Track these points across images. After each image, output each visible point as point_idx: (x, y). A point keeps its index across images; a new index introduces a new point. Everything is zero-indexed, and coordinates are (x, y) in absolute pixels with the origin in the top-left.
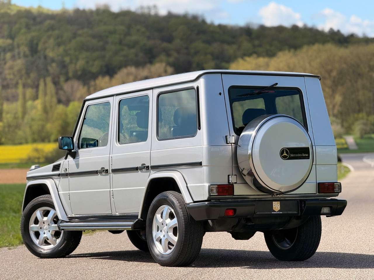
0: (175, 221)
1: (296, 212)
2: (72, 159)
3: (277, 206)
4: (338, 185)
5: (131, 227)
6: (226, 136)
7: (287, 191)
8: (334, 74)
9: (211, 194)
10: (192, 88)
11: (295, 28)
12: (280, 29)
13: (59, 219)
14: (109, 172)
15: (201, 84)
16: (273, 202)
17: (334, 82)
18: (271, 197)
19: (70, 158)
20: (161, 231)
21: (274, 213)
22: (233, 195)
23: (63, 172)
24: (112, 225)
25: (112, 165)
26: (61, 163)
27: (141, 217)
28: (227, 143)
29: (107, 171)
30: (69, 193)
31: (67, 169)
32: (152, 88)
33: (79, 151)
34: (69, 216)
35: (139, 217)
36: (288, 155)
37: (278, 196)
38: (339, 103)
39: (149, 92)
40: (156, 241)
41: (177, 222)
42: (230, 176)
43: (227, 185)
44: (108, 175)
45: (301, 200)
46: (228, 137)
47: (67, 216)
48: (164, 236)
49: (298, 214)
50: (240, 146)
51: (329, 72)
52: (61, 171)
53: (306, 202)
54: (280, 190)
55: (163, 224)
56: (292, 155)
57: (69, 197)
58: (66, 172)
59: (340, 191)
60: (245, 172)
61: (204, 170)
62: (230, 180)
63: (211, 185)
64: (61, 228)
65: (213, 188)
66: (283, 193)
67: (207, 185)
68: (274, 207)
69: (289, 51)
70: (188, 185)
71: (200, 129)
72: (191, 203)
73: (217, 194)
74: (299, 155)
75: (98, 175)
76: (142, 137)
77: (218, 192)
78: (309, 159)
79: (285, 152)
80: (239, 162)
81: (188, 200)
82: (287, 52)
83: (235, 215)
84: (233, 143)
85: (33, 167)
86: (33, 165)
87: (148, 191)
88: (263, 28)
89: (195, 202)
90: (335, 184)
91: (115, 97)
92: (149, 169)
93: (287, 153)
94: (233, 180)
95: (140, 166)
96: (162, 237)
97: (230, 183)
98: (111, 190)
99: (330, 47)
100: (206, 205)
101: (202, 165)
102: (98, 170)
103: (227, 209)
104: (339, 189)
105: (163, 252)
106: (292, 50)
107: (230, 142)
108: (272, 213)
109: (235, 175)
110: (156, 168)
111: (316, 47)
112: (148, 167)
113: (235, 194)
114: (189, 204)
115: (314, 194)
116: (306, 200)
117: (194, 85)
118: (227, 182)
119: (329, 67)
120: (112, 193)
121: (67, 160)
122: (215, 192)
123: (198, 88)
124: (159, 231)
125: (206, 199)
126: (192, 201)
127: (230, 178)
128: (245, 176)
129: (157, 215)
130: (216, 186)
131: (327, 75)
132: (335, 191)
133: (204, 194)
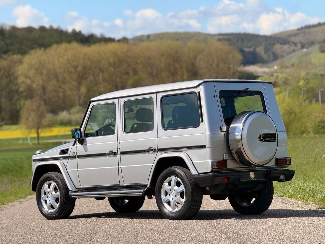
0: (182, 188)
1: (264, 179)
2: (80, 145)
3: (252, 175)
4: (288, 159)
5: (142, 193)
6: (220, 127)
7: (263, 164)
8: (80, 69)
9: (214, 168)
10: (194, 93)
11: (43, 29)
12: (30, 30)
13: (70, 190)
14: (117, 154)
15: (201, 89)
16: (251, 173)
17: (79, 76)
18: (251, 169)
19: (78, 144)
20: (169, 195)
21: (251, 180)
22: (227, 168)
23: (71, 155)
24: (118, 193)
25: (120, 149)
26: (69, 148)
27: (150, 186)
28: (221, 131)
29: (115, 153)
30: (78, 170)
31: (76, 153)
32: (156, 93)
33: (86, 139)
34: (77, 187)
35: (148, 186)
36: (264, 139)
37: (256, 168)
38: (84, 94)
39: (153, 96)
40: (165, 202)
41: (184, 188)
42: (224, 155)
43: (222, 161)
44: (117, 156)
45: (267, 171)
46: (222, 127)
47: (75, 187)
48: (172, 199)
49: (265, 180)
50: (230, 133)
51: (76, 67)
52: (69, 154)
53: (271, 172)
54: (259, 164)
55: (171, 190)
56: (266, 139)
57: (77, 173)
58: (74, 155)
59: (290, 164)
60: (234, 152)
61: (207, 151)
62: (225, 157)
63: (213, 161)
64: (72, 196)
65: (214, 164)
66: (260, 166)
67: (210, 161)
68: (251, 176)
69: (40, 49)
70: (193, 162)
71: (202, 122)
72: (196, 175)
73: (217, 168)
74: (270, 139)
75: (106, 156)
76: (149, 128)
77: (217, 166)
78: (276, 141)
79: (262, 137)
80: (230, 144)
81: (194, 172)
82: (38, 50)
83: (228, 182)
84: (225, 131)
85: (38, 152)
86: (38, 150)
87: (157, 167)
88: (14, 29)
89: (199, 174)
90: (287, 158)
91: (120, 99)
92: (156, 151)
93: (263, 138)
94: (226, 157)
95: (148, 149)
96: (171, 199)
97: (224, 159)
98: (120, 167)
99: (75, 45)
100: (211, 176)
101: (206, 147)
102: (107, 153)
103: (224, 178)
104: (289, 162)
105: (171, 210)
106: (43, 49)
107: (224, 131)
108: (250, 180)
109: (227, 154)
110: (161, 150)
111: (64, 46)
112: (155, 150)
113: (228, 167)
114: (195, 175)
115: (274, 166)
116: (271, 170)
117: (196, 90)
118: (222, 159)
119: (75, 63)
120: (121, 169)
121: (75, 146)
122: (216, 166)
123: (199, 93)
124: (168, 195)
125: (209, 171)
126: (197, 173)
127: (225, 156)
128: (233, 154)
129: (165, 184)
130: (217, 162)
131: (73, 70)
132: (287, 164)
133: (208, 168)
